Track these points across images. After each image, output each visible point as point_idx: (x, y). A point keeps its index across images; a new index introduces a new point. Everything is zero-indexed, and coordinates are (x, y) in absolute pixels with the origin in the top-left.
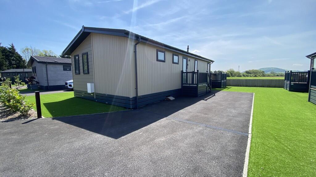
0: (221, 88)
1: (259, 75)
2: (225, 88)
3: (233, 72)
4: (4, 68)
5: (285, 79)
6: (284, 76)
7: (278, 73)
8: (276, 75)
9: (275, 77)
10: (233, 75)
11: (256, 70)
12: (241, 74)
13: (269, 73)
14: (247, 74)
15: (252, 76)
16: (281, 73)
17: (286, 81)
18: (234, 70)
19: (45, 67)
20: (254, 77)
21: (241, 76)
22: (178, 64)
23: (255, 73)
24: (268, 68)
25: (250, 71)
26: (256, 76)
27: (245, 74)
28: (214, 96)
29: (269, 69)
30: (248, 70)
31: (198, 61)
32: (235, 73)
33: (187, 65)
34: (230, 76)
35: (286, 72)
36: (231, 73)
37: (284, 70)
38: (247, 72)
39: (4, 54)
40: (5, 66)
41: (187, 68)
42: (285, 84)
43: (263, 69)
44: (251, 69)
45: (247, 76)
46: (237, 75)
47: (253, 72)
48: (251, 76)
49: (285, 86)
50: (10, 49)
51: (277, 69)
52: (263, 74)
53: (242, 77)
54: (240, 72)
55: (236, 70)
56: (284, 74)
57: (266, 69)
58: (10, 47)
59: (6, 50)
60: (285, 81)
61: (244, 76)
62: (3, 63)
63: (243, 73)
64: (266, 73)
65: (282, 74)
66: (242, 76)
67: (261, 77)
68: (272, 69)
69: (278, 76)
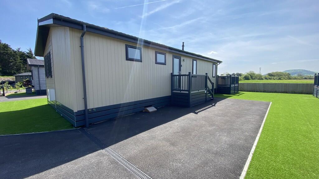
0: (230, 94)
1: (284, 78)
2: (234, 94)
3: (254, 74)
4: (22, 71)
5: (315, 83)
6: (313, 79)
7: (306, 75)
8: (304, 78)
9: (302, 80)
10: (254, 78)
11: (280, 72)
12: (263, 77)
13: (296, 75)
14: (270, 77)
15: (276, 79)
16: (309, 75)
17: (317, 86)
18: (255, 73)
19: (37, 70)
20: (278, 80)
21: (262, 79)
22: (165, 65)
23: (279, 76)
24: (295, 70)
25: (273, 73)
26: (280, 79)
27: (268, 77)
28: (213, 106)
29: (295, 72)
30: (270, 72)
31: (198, 61)
32: (256, 75)
33: (180, 66)
34: (250, 78)
35: (316, 74)
36: (251, 76)
37: (312, 73)
38: (270, 75)
39: (23, 58)
40: (23, 70)
41: (180, 70)
42: (315, 90)
43: (289, 71)
44: (275, 71)
45: (270, 79)
46: (258, 78)
47: (277, 74)
48: (274, 79)
49: (315, 92)
50: (28, 53)
51: (305, 71)
52: (289, 77)
53: (264, 80)
54: (262, 75)
55: (257, 72)
56: (313, 77)
57: (292, 71)
58: (28, 52)
59: (24, 55)
60: (315, 85)
61: (266, 79)
62: (21, 67)
63: (265, 76)
64: (293, 76)
65: (311, 76)
66: (264, 78)
67: (286, 79)
68: (299, 71)
69: (306, 78)
